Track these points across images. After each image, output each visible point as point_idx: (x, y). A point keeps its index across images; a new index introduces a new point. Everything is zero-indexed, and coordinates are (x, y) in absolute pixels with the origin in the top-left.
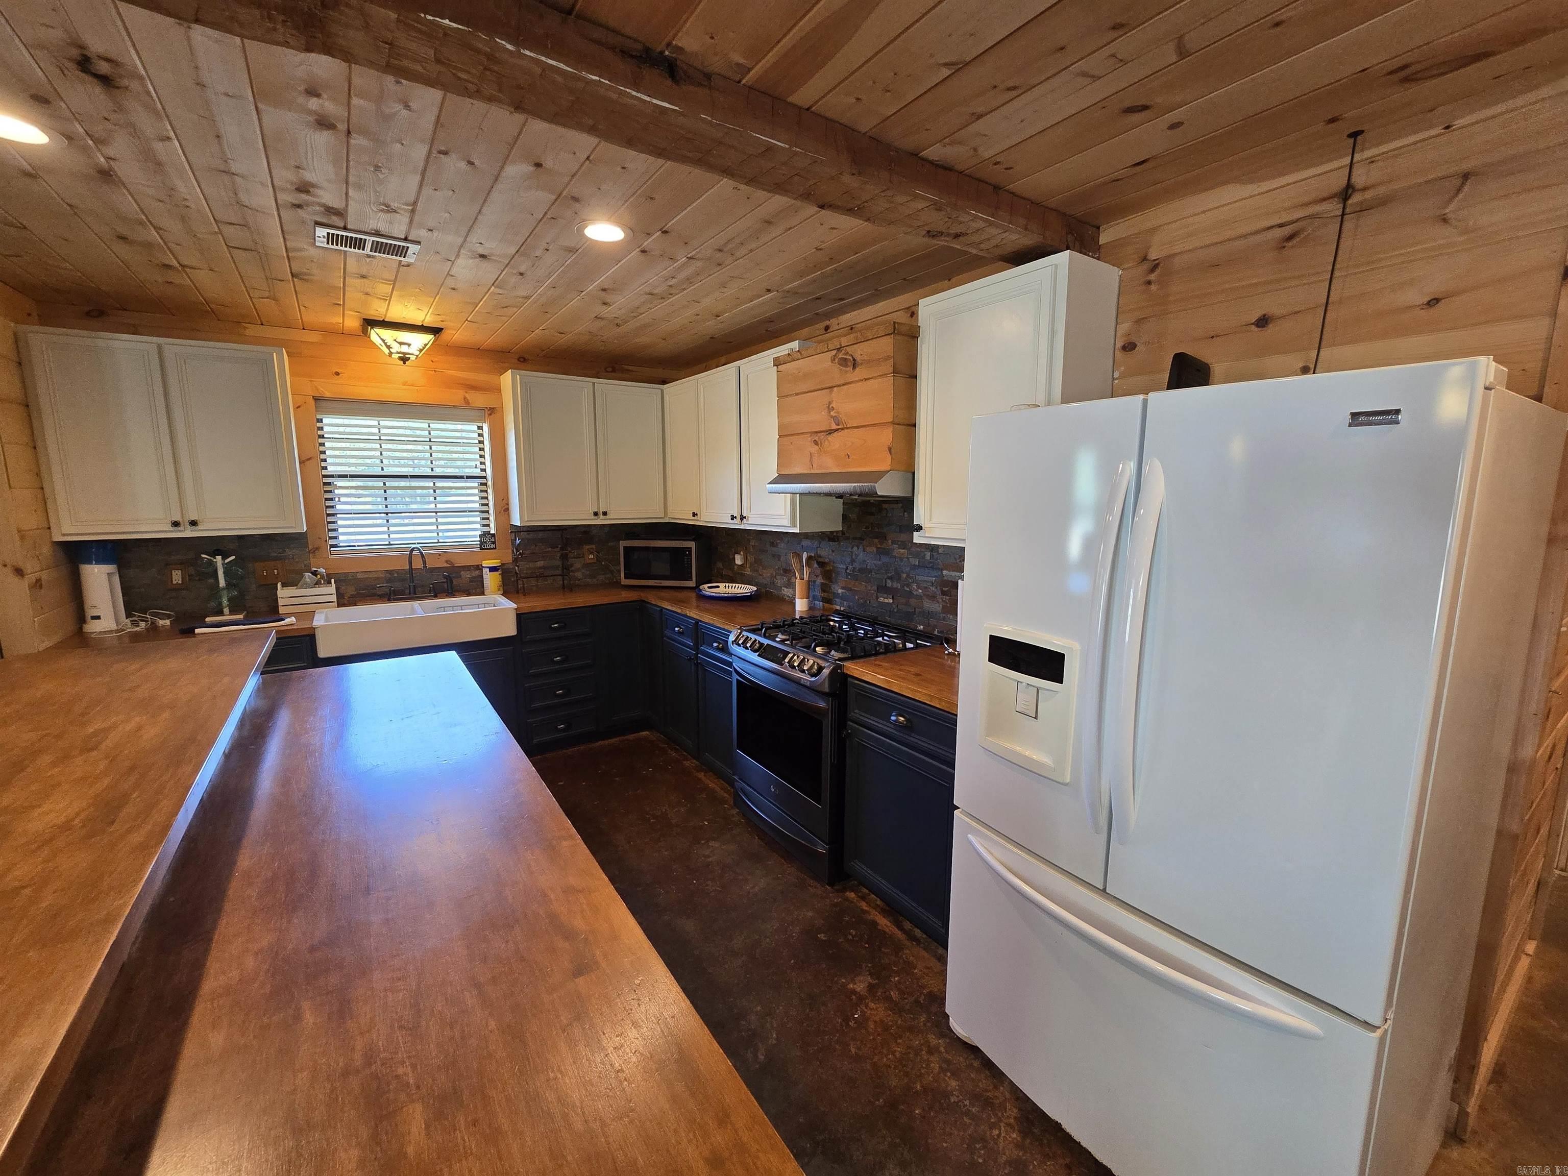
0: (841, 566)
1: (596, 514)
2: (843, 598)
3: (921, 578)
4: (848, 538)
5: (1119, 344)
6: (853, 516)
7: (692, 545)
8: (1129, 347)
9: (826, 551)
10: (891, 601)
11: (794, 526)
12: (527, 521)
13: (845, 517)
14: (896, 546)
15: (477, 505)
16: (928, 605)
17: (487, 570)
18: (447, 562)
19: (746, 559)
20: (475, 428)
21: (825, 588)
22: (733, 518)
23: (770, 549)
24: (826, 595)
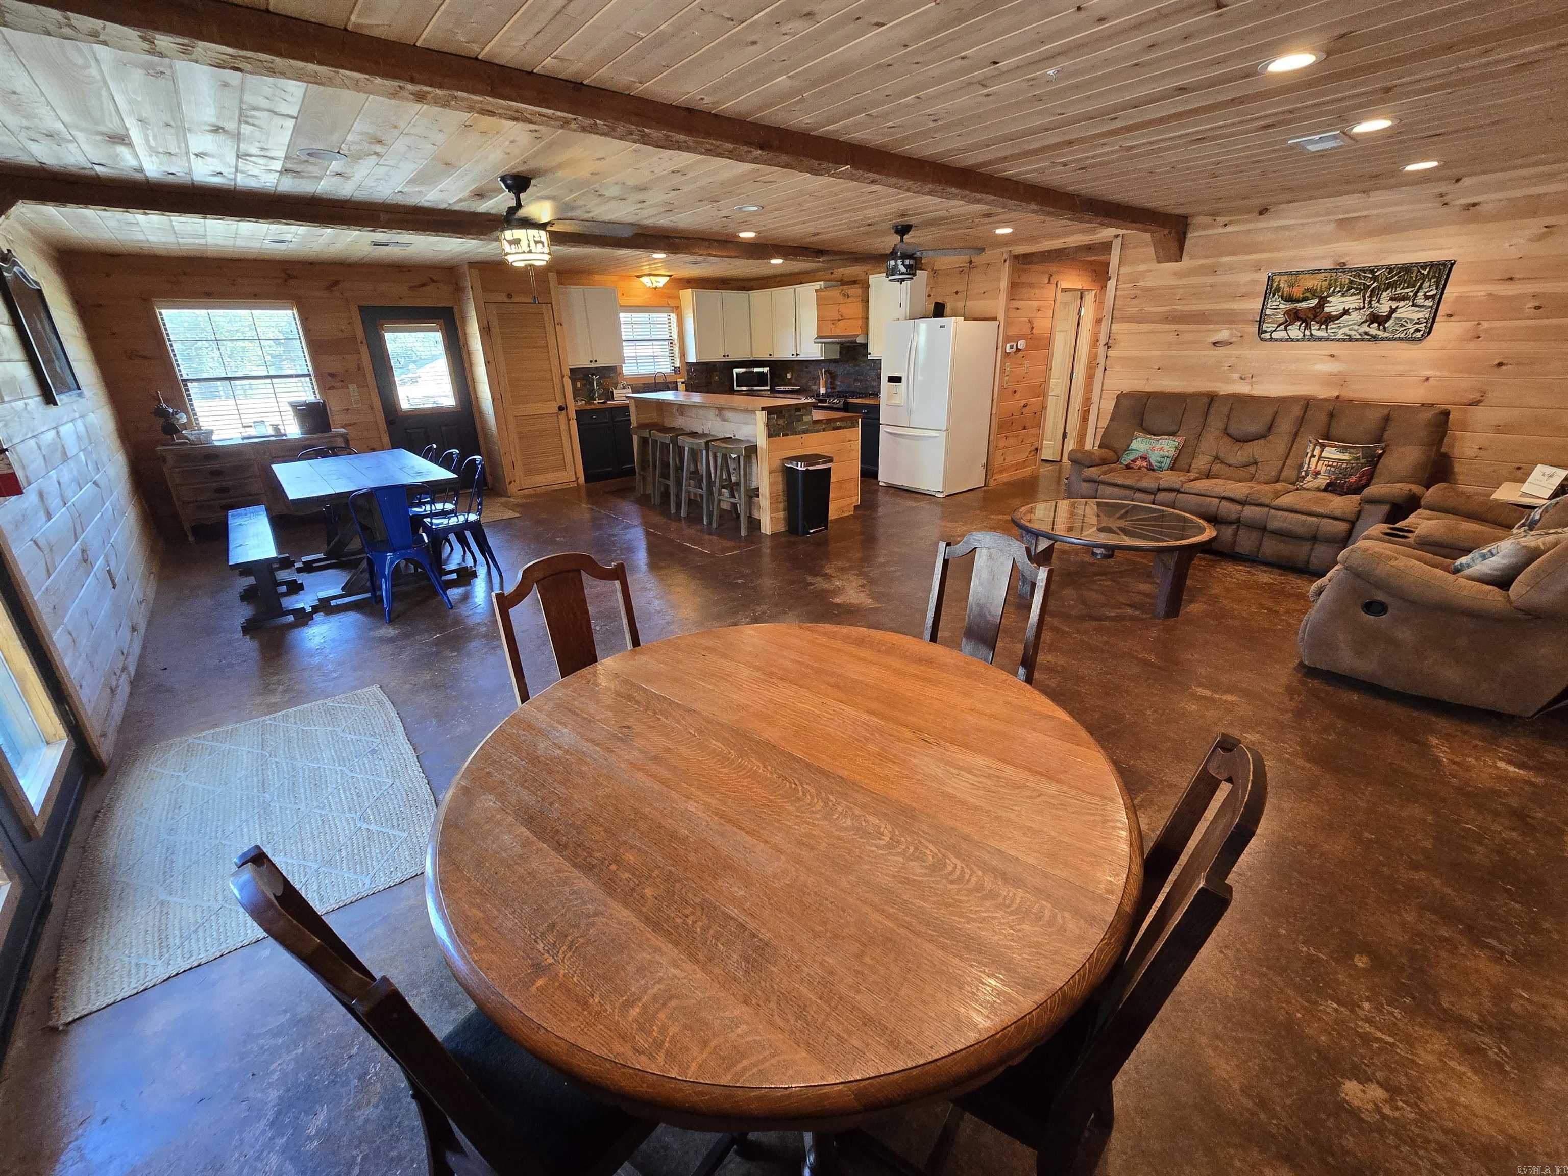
0: (839, 373)
1: (724, 356)
2: (840, 386)
3: (871, 374)
4: (842, 361)
5: (927, 294)
6: (844, 352)
7: (768, 369)
8: (929, 296)
10: (860, 384)
11: (821, 357)
12: (699, 360)
13: (840, 353)
14: (861, 362)
15: (670, 353)
16: (871, 382)
17: (679, 379)
18: (662, 379)
19: (792, 376)
20: (668, 315)
21: (832, 383)
22: (793, 355)
23: (805, 369)
24: (832, 386)
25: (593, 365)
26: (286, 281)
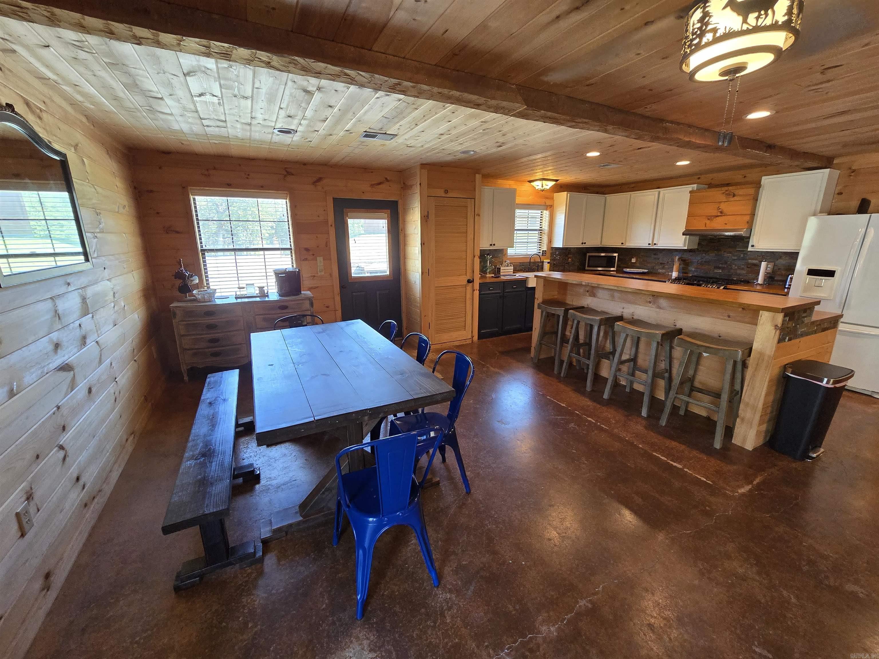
0: (694, 261)
1: (582, 243)
2: (695, 272)
3: (737, 263)
4: (700, 251)
5: (836, 192)
6: (704, 243)
7: (616, 255)
8: (840, 194)
9: (686, 256)
10: (721, 271)
11: (685, 246)
13: (699, 244)
15: (537, 240)
16: (739, 272)
17: (546, 263)
19: (637, 260)
20: (540, 212)
21: (686, 269)
22: (649, 244)
23: (653, 256)
24: (684, 271)
25: (492, 248)
26: (285, 176)
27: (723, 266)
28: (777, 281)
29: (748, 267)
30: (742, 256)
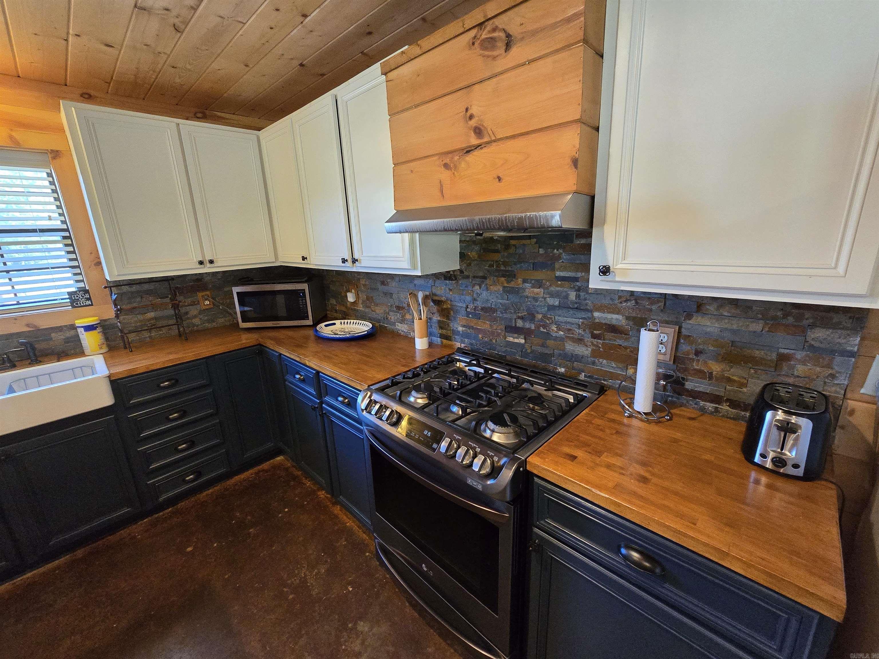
0: (460, 305)
1: (201, 263)
2: (465, 335)
3: (561, 319)
4: (468, 277)
6: (473, 254)
7: (305, 286)
9: (442, 290)
10: (523, 341)
11: (415, 268)
12: (118, 275)
13: (463, 256)
14: (527, 285)
15: (65, 260)
16: (570, 347)
17: (81, 331)
18: (28, 325)
19: (357, 296)
20: (45, 175)
22: (344, 261)
23: (381, 288)
24: (444, 332)
27: (527, 325)
28: (695, 395)
29: (594, 336)
30: (572, 296)
